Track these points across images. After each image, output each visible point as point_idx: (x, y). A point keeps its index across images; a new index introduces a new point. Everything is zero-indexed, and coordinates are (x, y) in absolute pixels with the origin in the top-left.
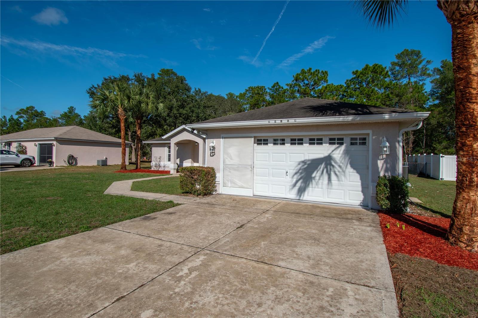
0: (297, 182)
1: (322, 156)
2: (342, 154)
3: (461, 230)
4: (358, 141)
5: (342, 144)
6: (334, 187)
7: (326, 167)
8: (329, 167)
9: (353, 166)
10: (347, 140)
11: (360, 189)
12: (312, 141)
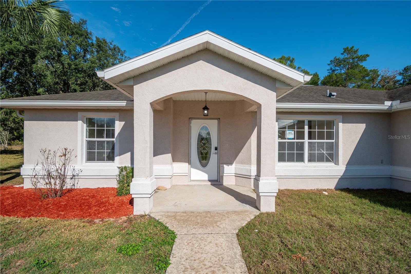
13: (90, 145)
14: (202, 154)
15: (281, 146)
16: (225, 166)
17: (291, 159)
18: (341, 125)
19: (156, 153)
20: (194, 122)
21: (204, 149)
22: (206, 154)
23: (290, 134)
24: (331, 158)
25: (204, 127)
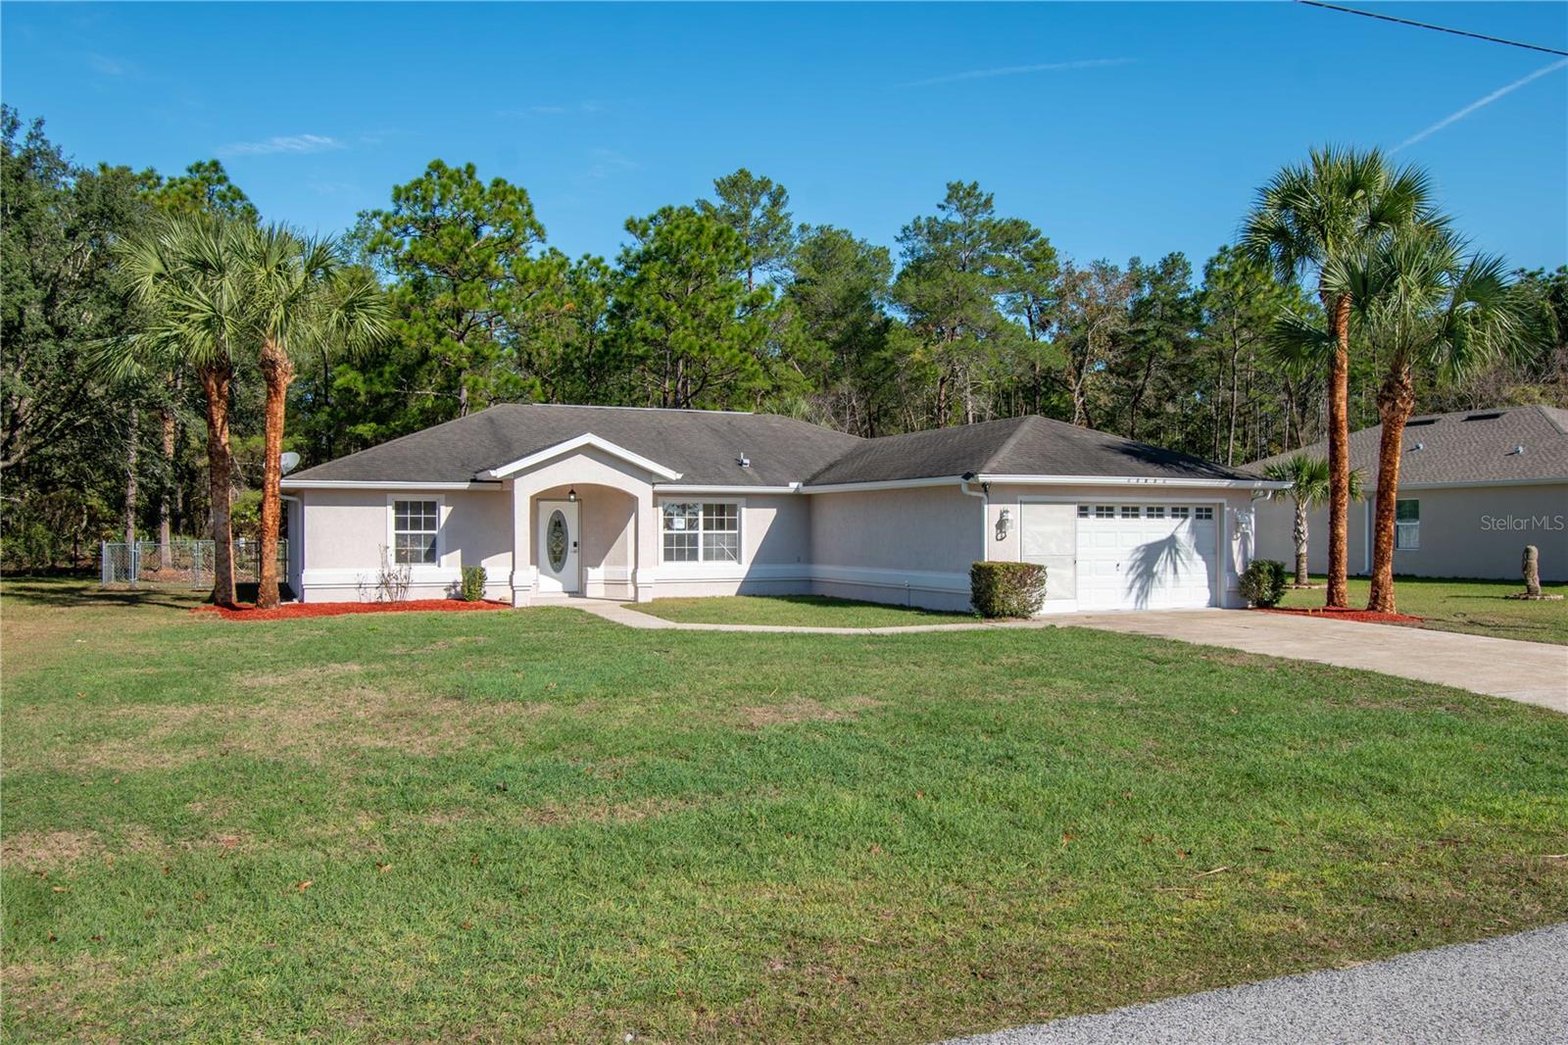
0: (1134, 581)
1: (1164, 536)
2: (1188, 533)
3: (1385, 598)
4: (1203, 513)
5: (1186, 517)
6: (1180, 582)
7: (1170, 552)
8: (1173, 552)
9: (1199, 552)
10: (1192, 511)
11: (1206, 583)
12: (1151, 512)
13: (400, 540)
14: (554, 552)
15: (668, 539)
16: (589, 569)
17: (681, 556)
18: (744, 510)
20: (543, 505)
21: (558, 546)
22: (561, 552)
23: (680, 523)
24: (735, 554)
25: (558, 513)
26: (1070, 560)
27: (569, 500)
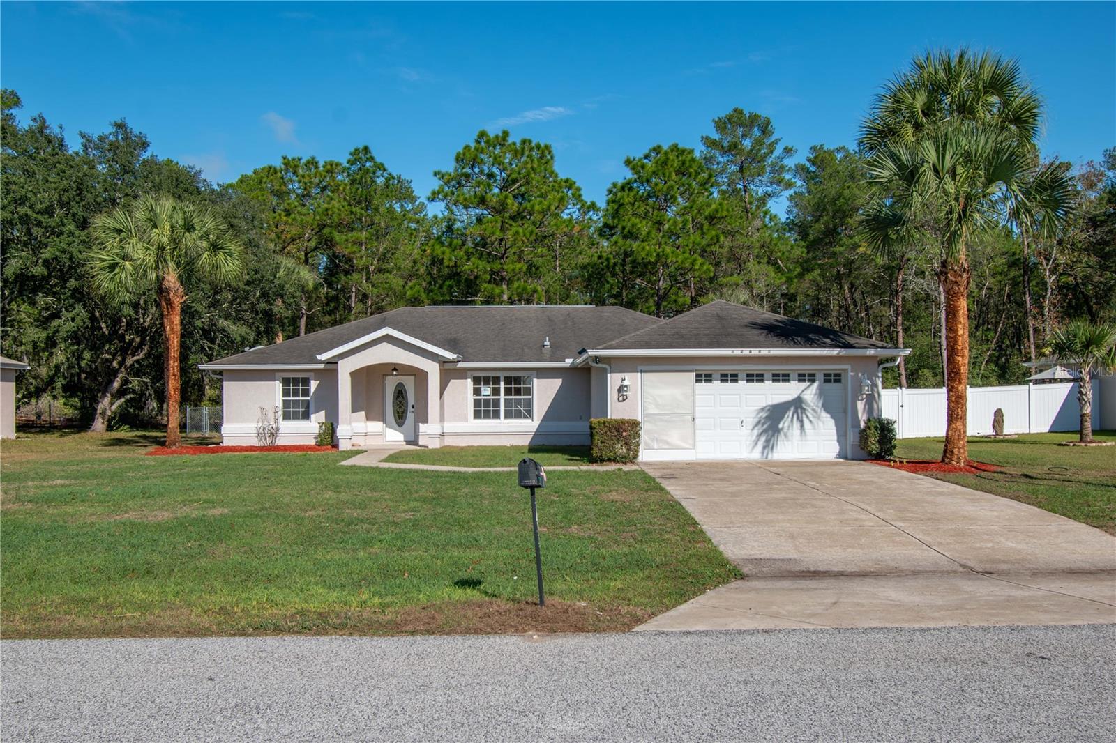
0: (760, 435)
1: (789, 398)
2: (815, 394)
4: (832, 378)
5: (813, 381)
6: (809, 438)
7: (796, 412)
8: (799, 411)
9: (827, 411)
10: (820, 376)
11: (835, 437)
12: (776, 377)
13: (286, 404)
14: (398, 412)
15: (477, 403)
16: (420, 424)
17: (487, 415)
18: (535, 380)
19: (354, 411)
20: (388, 378)
21: (400, 407)
22: (403, 412)
23: (486, 391)
24: (529, 414)
25: (400, 385)
26: (689, 417)
27: (392, 375)
